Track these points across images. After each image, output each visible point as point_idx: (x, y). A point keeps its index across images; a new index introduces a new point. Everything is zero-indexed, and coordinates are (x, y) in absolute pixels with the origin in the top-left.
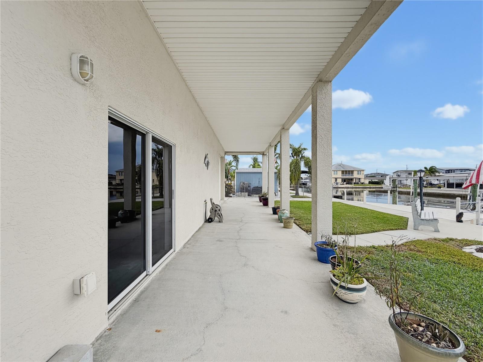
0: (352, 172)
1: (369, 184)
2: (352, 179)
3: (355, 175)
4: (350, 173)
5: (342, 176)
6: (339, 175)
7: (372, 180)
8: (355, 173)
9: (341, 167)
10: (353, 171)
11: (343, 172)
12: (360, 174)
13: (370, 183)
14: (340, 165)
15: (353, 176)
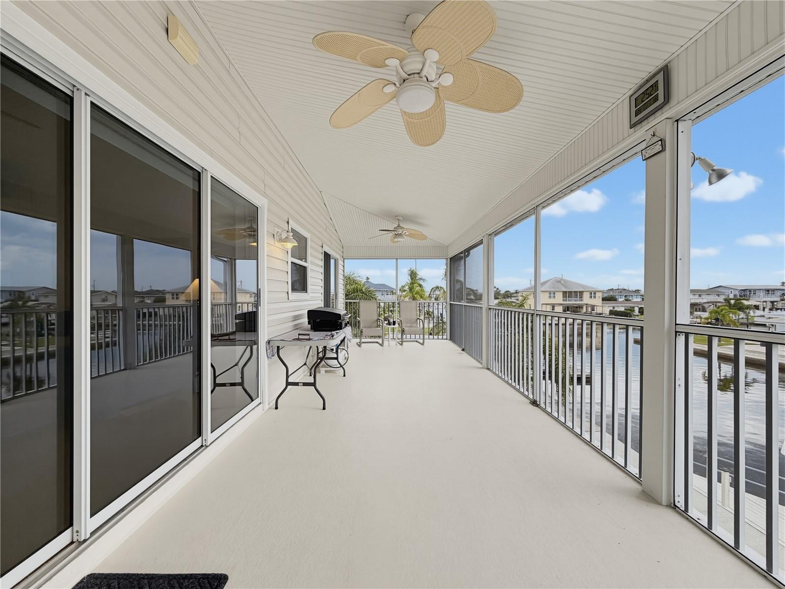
0: (581, 293)
1: (610, 314)
2: (581, 307)
3: (586, 299)
4: (577, 295)
5: (563, 301)
6: (559, 299)
7: (614, 308)
8: (586, 296)
9: (562, 286)
10: (583, 292)
11: (564, 293)
12: (595, 297)
13: (613, 314)
14: (559, 282)
15: (582, 300)
